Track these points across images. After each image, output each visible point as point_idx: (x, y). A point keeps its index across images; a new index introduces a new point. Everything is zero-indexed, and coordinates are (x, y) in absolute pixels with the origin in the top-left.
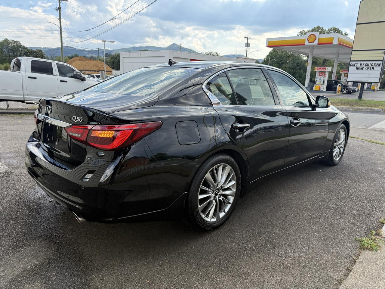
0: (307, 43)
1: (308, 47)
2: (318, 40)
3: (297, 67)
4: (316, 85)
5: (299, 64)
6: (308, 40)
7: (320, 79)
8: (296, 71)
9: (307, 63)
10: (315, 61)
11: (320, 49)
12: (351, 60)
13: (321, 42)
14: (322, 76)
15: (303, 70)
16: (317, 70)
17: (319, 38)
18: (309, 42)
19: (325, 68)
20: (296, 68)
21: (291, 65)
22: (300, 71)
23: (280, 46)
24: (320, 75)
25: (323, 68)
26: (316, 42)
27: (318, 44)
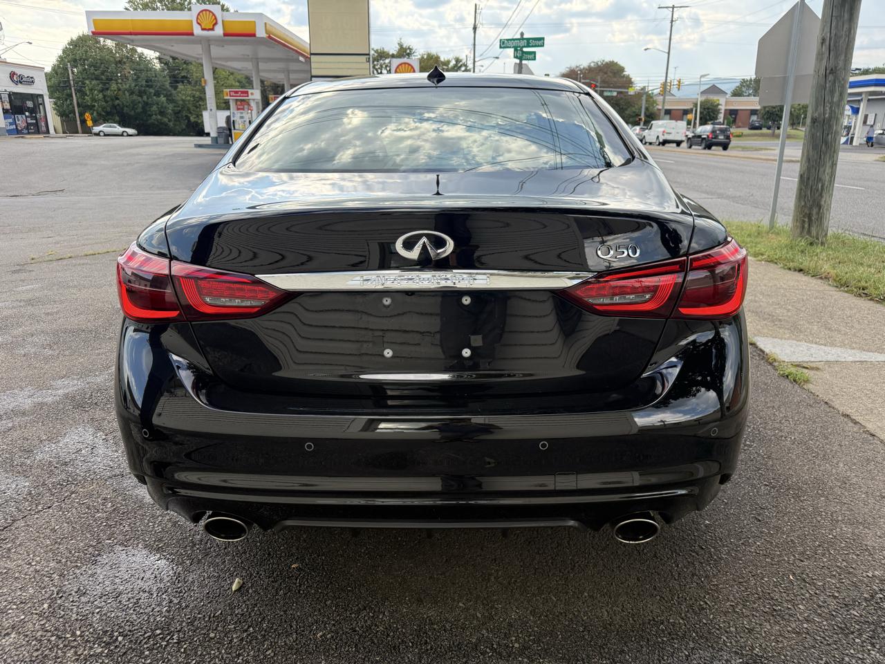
0: (197, 30)
1: (201, 40)
2: (221, 25)
3: (147, 89)
4: (235, 131)
5: (151, 81)
6: (198, 23)
7: (242, 117)
8: (148, 98)
9: (203, 79)
10: (185, 74)
11: (223, 46)
12: (313, 74)
13: (230, 31)
14: (243, 109)
15: (164, 97)
16: (230, 96)
17: (223, 21)
18: (203, 29)
19: (247, 92)
20: (148, 93)
21: (133, 85)
22: (159, 99)
23: (131, 34)
24: (238, 109)
25: (242, 92)
26: (219, 31)
27: (225, 35)
